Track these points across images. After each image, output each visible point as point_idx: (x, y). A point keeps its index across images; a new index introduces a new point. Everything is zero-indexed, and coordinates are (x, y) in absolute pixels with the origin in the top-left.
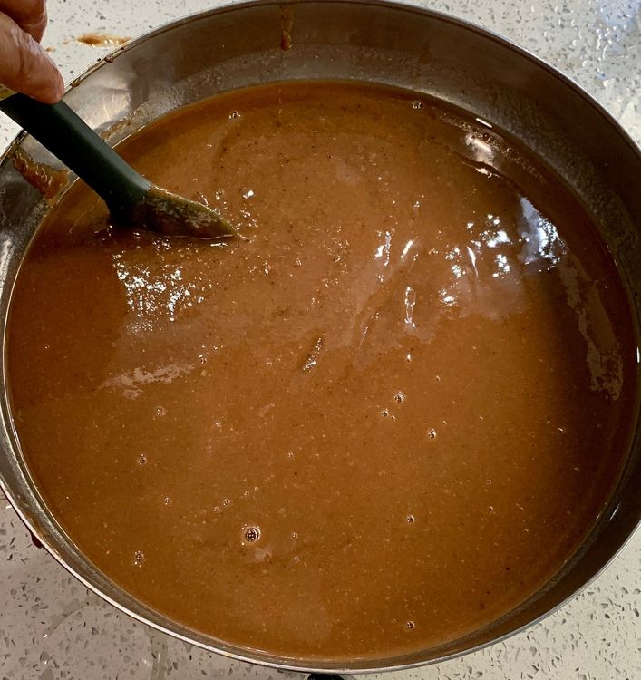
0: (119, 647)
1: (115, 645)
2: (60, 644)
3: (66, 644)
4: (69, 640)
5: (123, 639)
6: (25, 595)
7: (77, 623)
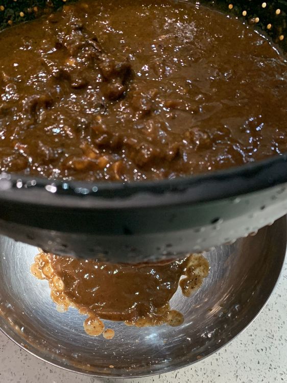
0: (62, 379)
1: (60, 378)
2: (36, 376)
3: (38, 376)
4: (39, 375)
5: (63, 376)
6: (21, 353)
7: (44, 367)
